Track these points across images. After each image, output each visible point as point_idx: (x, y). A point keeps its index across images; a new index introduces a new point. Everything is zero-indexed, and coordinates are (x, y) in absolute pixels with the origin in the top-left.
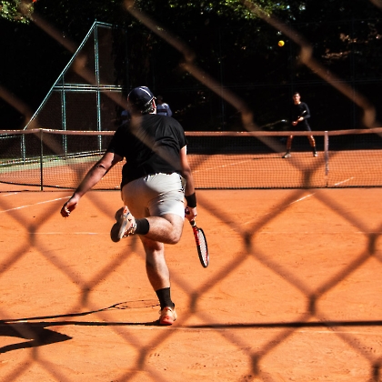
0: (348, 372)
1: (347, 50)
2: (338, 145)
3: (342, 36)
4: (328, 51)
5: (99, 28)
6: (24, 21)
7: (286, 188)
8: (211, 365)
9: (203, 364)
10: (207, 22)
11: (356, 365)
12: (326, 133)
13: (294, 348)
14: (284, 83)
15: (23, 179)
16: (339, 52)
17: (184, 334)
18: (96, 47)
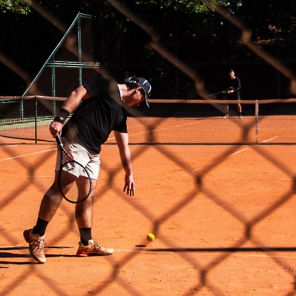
0: (271, 287)
1: (274, 38)
2: (266, 111)
3: (270, 27)
4: (259, 38)
5: (81, 18)
6: (24, 12)
7: (226, 144)
8: (165, 280)
9: (159, 279)
10: (165, 14)
11: (277, 282)
12: (257, 102)
13: (230, 268)
14: (225, 62)
15: (21, 134)
16: (267, 39)
17: (144, 256)
18: (79, 33)
